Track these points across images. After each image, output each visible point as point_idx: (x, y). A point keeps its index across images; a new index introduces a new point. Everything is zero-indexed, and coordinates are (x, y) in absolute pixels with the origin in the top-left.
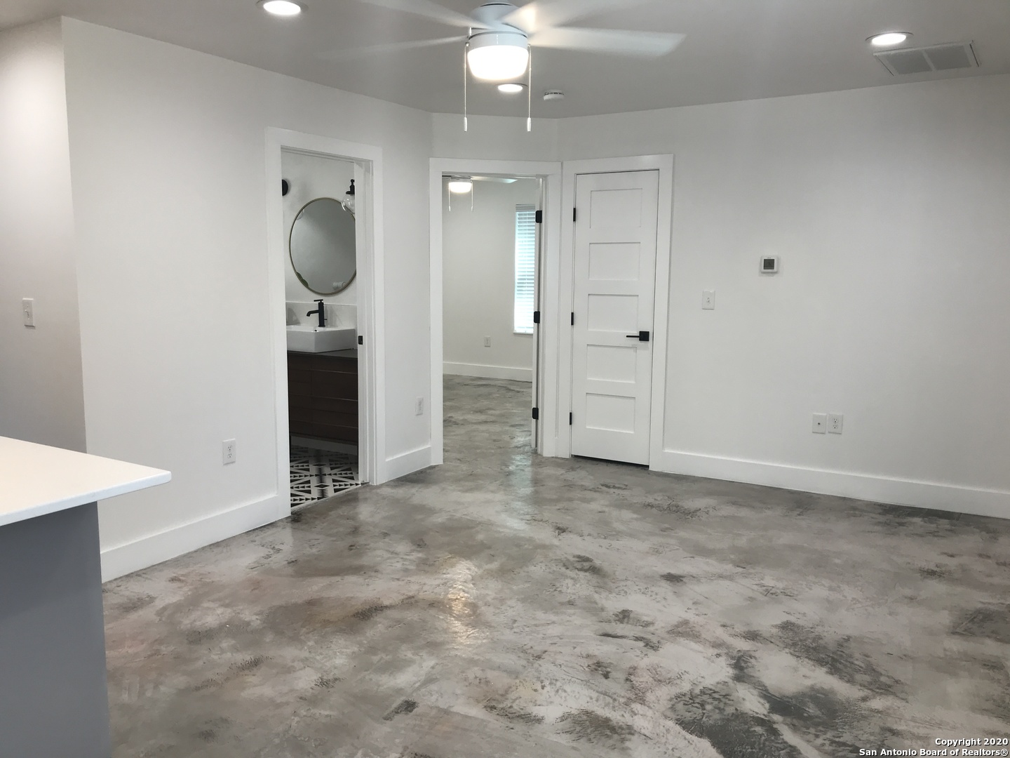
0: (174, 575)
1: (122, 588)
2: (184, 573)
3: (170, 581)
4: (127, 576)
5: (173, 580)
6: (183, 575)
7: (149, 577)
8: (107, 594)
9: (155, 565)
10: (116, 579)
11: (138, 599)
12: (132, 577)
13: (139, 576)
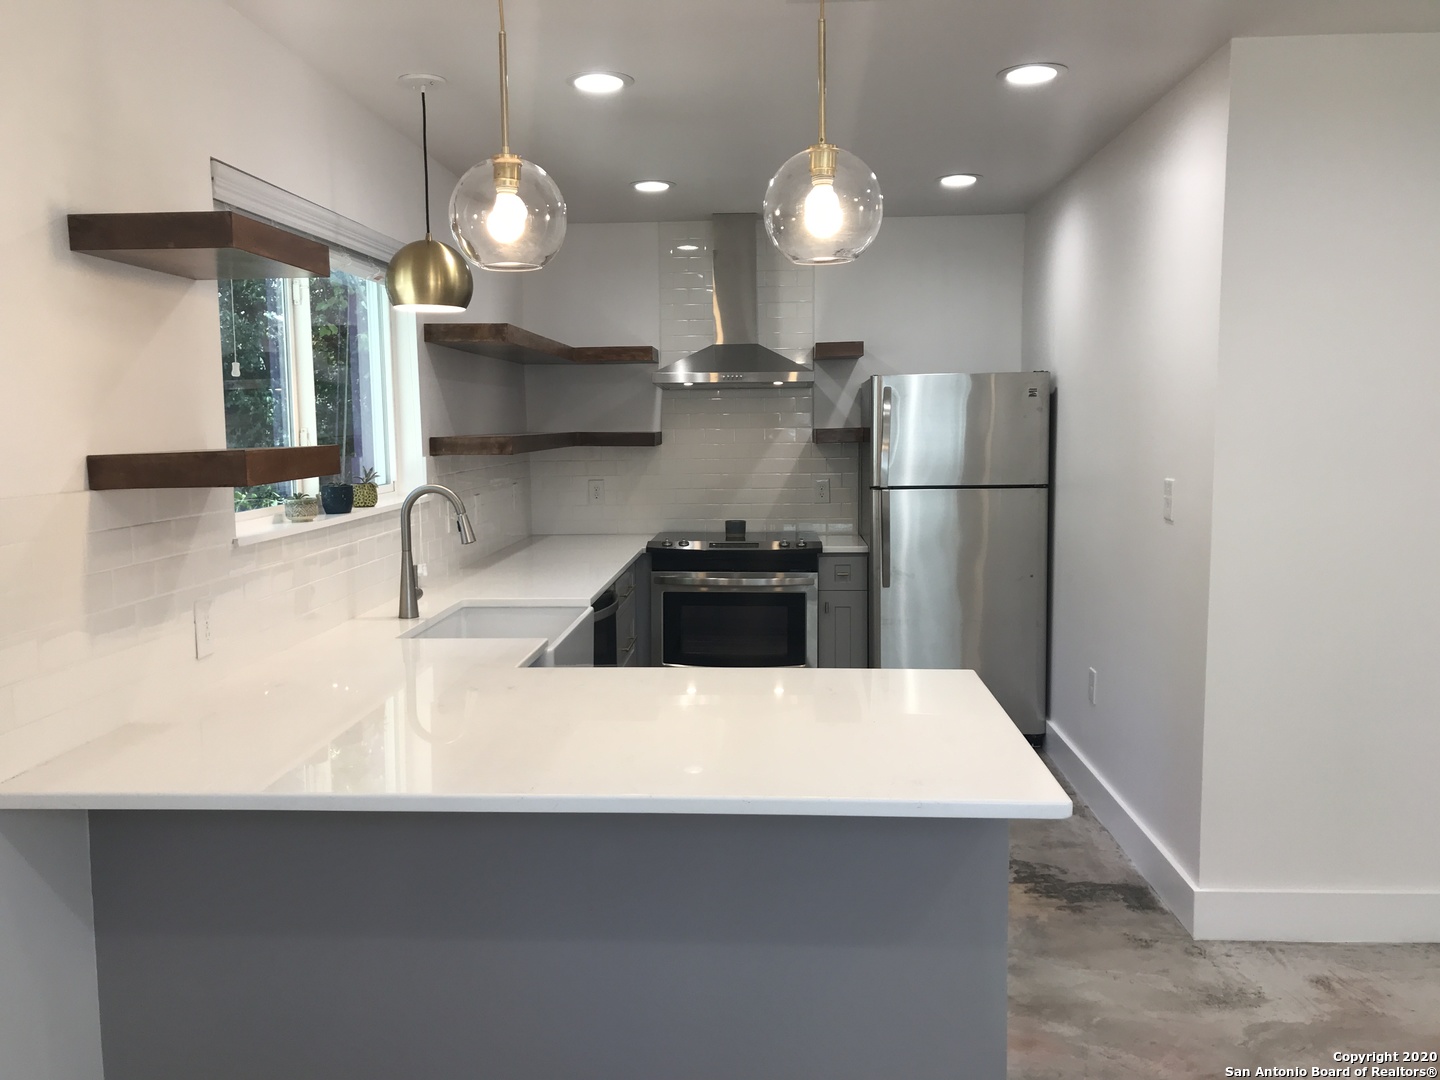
0: (1327, 974)
1: (1231, 961)
2: (1344, 977)
3: (1312, 981)
4: (1254, 944)
5: (1321, 982)
6: (1341, 981)
7: (1285, 960)
8: (1202, 961)
9: (1310, 944)
10: (1233, 942)
11: (1240, 990)
12: (1260, 948)
13: (1271, 950)
